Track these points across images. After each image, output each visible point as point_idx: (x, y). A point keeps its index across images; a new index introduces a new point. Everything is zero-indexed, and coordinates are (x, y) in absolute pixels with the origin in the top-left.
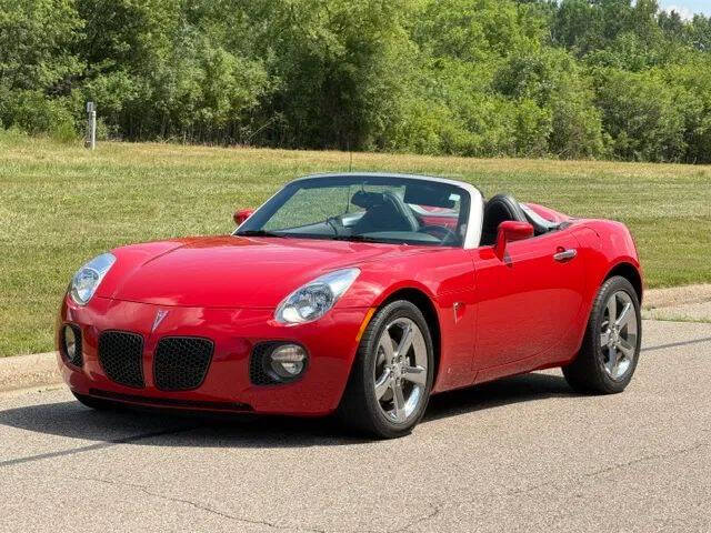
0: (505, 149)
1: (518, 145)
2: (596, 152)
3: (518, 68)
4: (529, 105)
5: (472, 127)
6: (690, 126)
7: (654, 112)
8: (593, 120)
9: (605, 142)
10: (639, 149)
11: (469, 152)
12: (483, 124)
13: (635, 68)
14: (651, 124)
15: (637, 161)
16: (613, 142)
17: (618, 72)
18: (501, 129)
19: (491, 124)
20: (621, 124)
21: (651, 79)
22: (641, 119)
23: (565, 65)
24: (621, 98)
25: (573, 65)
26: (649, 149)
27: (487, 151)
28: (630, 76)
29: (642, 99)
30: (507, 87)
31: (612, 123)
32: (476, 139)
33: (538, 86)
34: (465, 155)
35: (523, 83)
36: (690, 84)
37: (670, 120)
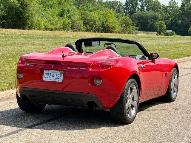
0: (60, 29)
1: (63, 28)
2: (82, 30)
3: (63, 11)
4: (66, 19)
5: (52, 24)
6: (103, 24)
7: (95, 21)
8: (81, 23)
9: (84, 28)
10: (92, 29)
11: (51, 30)
12: (55, 23)
13: (91, 11)
14: (94, 24)
15: (91, 32)
16: (86, 28)
17: (87, 12)
18: (59, 25)
19: (57, 23)
20: (88, 24)
21: (94, 14)
22: (92, 23)
23: (74, 10)
24: (87, 18)
25: (76, 10)
26: (94, 29)
27: (56, 30)
28: (89, 13)
29: (92, 18)
30: (61, 15)
31: (85, 23)
32: (53, 27)
33: (68, 15)
34: (50, 31)
35: (65, 14)
36: (103, 15)
37: (98, 23)
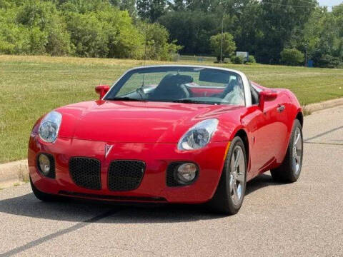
0: (25, 51)
1: (31, 49)
2: (67, 53)
3: (29, 12)
4: (36, 30)
5: (9, 40)
6: (111, 40)
7: (94, 34)
8: (65, 37)
9: (72, 48)
10: (87, 51)
11: (8, 52)
12: (14, 38)
13: (82, 12)
14: (92, 40)
15: (86, 57)
16: (75, 48)
17: (76, 14)
18: (23, 41)
19: (18, 39)
20: (78, 39)
21: (91, 18)
22: (88, 37)
23: (52, 10)
24: (78, 27)
25: (55, 10)
26: (92, 51)
27: (17, 52)
28: (82, 16)
29: (89, 27)
30: (24, 20)
31: (75, 39)
32: (11, 46)
33: (40, 21)
34: (6, 54)
35: (32, 19)
36: (109, 20)
37: (101, 38)
